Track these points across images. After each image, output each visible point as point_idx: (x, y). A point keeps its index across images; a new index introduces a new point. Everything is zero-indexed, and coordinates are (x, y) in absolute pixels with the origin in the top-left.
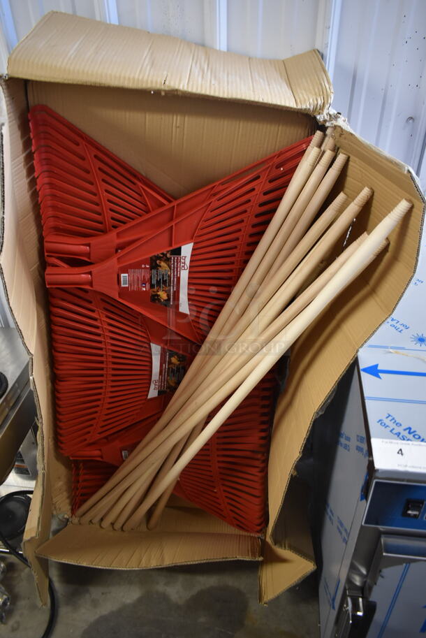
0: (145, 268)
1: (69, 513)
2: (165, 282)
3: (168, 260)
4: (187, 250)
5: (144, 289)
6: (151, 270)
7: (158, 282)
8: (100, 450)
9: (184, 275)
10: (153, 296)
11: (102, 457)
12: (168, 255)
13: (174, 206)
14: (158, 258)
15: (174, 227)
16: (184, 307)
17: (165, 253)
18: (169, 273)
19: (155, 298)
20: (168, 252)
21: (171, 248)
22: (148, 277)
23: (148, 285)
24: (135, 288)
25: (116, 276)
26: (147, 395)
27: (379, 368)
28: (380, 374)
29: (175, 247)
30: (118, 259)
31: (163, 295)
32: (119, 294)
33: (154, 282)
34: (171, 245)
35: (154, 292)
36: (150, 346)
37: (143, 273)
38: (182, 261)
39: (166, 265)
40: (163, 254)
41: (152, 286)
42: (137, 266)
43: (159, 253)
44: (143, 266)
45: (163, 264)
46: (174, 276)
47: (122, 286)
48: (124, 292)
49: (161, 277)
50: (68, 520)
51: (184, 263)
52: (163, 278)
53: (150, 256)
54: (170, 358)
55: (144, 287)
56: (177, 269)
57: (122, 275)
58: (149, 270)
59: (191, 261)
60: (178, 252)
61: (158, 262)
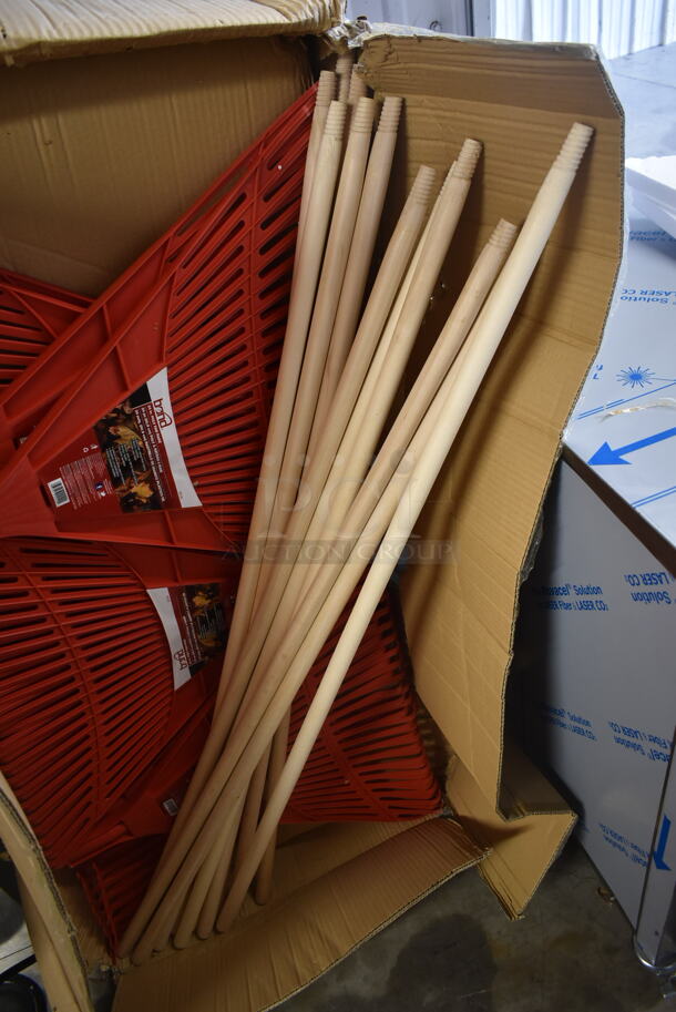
0: (91, 452)
1: (107, 959)
2: (137, 464)
3: (129, 419)
4: (159, 385)
5: (103, 494)
6: (103, 451)
7: (126, 470)
8: (121, 823)
9: (170, 436)
10: (125, 499)
11: (129, 833)
12: (127, 410)
13: (102, 309)
14: (109, 422)
15: (119, 350)
16: (189, 497)
17: (119, 407)
18: (140, 443)
19: (129, 502)
20: (124, 402)
21: (128, 394)
22: (101, 467)
23: (107, 484)
24: (84, 499)
25: (38, 491)
26: (172, 685)
27: (613, 448)
28: (623, 457)
29: (133, 389)
30: (29, 456)
31: (143, 491)
32: (56, 523)
33: (117, 472)
34: (125, 388)
35: (124, 491)
36: (147, 595)
37: (90, 465)
38: (157, 410)
39: (130, 432)
40: (115, 411)
41: (116, 482)
42: (73, 454)
43: (107, 412)
44: (86, 450)
45: (122, 430)
46: (151, 445)
47: (58, 505)
48: (65, 517)
49: (126, 457)
50: (110, 973)
51: (162, 413)
52: (132, 457)
53: (93, 424)
54: (190, 600)
55: (101, 490)
56: (151, 431)
57: (50, 484)
58: (99, 454)
59: (173, 404)
60: (142, 396)
61: (111, 430)
